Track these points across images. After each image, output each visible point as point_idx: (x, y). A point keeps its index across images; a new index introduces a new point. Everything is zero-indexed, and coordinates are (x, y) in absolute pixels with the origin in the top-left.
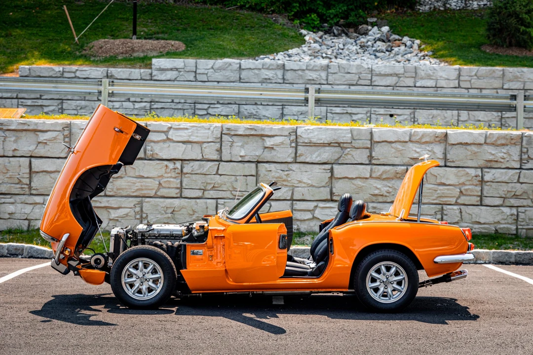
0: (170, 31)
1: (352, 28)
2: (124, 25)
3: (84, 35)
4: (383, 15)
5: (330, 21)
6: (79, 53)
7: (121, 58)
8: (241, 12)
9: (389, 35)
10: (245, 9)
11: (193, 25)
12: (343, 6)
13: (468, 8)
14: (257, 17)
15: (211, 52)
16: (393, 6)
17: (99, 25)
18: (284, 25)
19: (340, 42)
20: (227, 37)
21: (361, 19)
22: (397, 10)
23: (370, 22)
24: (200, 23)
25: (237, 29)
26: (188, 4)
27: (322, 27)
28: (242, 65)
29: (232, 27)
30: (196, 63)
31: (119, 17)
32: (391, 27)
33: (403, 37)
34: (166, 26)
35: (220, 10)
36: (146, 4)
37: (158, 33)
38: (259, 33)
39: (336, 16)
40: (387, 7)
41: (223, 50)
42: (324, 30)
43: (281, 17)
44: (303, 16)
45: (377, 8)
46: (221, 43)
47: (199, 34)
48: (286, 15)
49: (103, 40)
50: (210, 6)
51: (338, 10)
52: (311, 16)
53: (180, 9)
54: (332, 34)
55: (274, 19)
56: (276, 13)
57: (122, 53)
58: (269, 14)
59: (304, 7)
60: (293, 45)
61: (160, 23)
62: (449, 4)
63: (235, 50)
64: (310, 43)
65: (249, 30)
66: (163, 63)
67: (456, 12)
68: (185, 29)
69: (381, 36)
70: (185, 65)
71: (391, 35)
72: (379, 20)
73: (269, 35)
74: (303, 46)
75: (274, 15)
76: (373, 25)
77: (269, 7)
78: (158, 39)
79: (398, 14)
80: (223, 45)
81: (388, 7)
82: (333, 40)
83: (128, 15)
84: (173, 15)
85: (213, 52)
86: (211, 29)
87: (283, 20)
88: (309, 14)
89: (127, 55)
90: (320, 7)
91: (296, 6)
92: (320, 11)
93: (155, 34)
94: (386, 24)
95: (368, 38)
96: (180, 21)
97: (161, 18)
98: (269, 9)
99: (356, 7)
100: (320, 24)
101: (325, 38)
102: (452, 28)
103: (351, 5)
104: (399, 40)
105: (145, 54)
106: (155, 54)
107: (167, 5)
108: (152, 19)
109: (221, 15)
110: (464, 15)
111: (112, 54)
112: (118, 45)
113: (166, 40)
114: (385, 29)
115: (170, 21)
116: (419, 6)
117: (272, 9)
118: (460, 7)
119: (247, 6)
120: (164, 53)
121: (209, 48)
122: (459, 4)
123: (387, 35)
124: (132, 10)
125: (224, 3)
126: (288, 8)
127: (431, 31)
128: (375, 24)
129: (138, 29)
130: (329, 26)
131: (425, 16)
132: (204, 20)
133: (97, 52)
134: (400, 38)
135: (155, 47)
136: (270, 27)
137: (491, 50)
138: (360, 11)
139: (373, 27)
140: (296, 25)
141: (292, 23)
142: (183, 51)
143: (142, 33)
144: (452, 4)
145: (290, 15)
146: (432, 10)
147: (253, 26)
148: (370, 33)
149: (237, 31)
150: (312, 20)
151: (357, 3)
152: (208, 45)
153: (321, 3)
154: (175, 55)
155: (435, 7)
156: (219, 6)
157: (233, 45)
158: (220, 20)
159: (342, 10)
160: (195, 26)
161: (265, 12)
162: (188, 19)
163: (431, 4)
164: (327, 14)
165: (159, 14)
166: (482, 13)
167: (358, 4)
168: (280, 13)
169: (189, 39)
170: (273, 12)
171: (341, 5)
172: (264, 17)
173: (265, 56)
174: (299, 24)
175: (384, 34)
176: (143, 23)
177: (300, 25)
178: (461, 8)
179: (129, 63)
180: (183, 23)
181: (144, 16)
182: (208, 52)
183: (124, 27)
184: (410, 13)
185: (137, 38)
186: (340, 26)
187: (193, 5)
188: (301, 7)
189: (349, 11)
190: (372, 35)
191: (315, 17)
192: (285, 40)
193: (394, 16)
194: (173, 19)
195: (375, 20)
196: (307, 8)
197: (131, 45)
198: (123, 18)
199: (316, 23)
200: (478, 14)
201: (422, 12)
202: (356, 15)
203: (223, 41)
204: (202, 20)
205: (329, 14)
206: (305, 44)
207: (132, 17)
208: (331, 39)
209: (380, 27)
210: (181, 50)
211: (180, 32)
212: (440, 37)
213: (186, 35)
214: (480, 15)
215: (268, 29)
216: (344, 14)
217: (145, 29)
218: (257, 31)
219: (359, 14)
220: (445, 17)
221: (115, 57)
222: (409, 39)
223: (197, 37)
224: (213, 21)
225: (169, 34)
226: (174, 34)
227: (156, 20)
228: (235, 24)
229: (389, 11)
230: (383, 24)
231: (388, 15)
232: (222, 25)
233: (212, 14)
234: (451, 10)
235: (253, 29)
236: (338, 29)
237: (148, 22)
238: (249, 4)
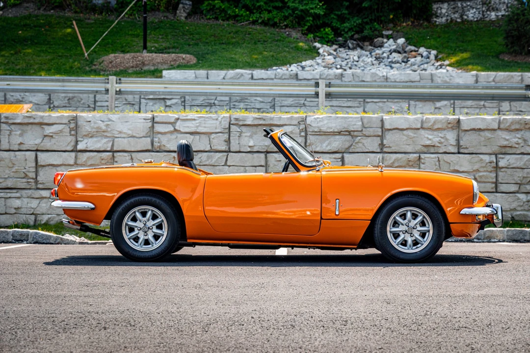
0: (181, 46)
1: (367, 42)
2: (135, 41)
3: (94, 51)
4: (399, 28)
5: (345, 35)
6: (89, 69)
7: (132, 71)
8: (254, 27)
9: (405, 46)
10: (258, 24)
11: (204, 40)
12: (358, 20)
13: (486, 19)
14: (269, 31)
15: (222, 64)
16: (409, 19)
17: (109, 42)
18: (297, 39)
19: (355, 54)
20: (240, 50)
21: (377, 33)
22: (413, 22)
23: (386, 35)
24: (212, 38)
25: (249, 43)
26: (200, 20)
27: (336, 41)
28: (254, 75)
29: (244, 42)
30: (207, 74)
31: (129, 33)
32: (407, 39)
33: (419, 48)
34: (177, 41)
35: (232, 26)
36: (157, 21)
37: (169, 48)
38: (272, 46)
39: (350, 29)
40: (402, 20)
41: (235, 63)
42: (339, 44)
43: (295, 31)
44: (317, 31)
45: (392, 21)
46: (233, 56)
47: (210, 49)
48: (300, 29)
49: (113, 55)
50: (222, 22)
51: (353, 23)
52: (324, 30)
53: (191, 26)
54: (347, 48)
55: (287, 33)
56: (290, 28)
57: (133, 67)
58: (282, 29)
59: (318, 22)
60: (306, 57)
61: (171, 39)
62: (466, 15)
63: (247, 62)
64: (324, 56)
65: (261, 44)
66: (174, 74)
67: (474, 23)
68: (197, 44)
69: (397, 47)
70: (196, 76)
71: (407, 47)
72: (395, 33)
73: (282, 48)
74: (317, 58)
75: (287, 30)
76: (388, 37)
77: (282, 22)
78: (169, 53)
79: (415, 26)
80: (235, 58)
81: (404, 20)
82: (348, 53)
83: (139, 31)
84: (184, 31)
85: (225, 64)
86: (223, 43)
87: (296, 34)
88: (322, 28)
89: (138, 69)
90: (334, 21)
91: (310, 20)
92: (334, 25)
93: (166, 49)
94: (402, 36)
95: (383, 49)
96: (191, 36)
97: (172, 34)
98: (282, 23)
99: (371, 20)
100: (334, 39)
101: (340, 51)
102: (469, 39)
103: (365, 18)
104: (415, 51)
105: (156, 67)
106: (166, 67)
107: (178, 22)
108: (163, 35)
109: (234, 30)
110: (482, 26)
111: (122, 68)
112: (128, 59)
113: (178, 53)
114: (401, 41)
115: (182, 37)
116: (436, 18)
117: (285, 23)
118: (477, 18)
119: (260, 21)
120: (175, 66)
121: (221, 61)
122: (477, 15)
123: (403, 47)
124: (142, 27)
125: (237, 19)
126: (302, 23)
127: (448, 42)
128: (391, 36)
129: (148, 44)
130: (344, 40)
131: (442, 28)
132: (216, 35)
133: (107, 67)
134: (416, 49)
135: (166, 61)
136: (283, 41)
137: (509, 58)
138: (375, 24)
139: (388, 40)
140: (310, 39)
141: (305, 38)
142: (194, 64)
143: (153, 49)
144: (469, 16)
145: (304, 29)
146: (449, 21)
147: (266, 40)
148: (386, 45)
149: (249, 45)
150: (326, 34)
151: (372, 16)
152: (220, 58)
153: (335, 17)
154: (186, 67)
155: (451, 19)
156: (231, 22)
157: (245, 58)
158: (232, 35)
159: (357, 24)
160: (207, 41)
161: (278, 27)
162: (200, 34)
163: (447, 16)
164: (341, 28)
165: (170, 31)
166: (501, 23)
167: (373, 18)
168: (293, 27)
169: (200, 53)
170: (286, 26)
171: (356, 18)
172: (277, 31)
173: (278, 68)
174: (312, 38)
175: (400, 46)
176: (155, 39)
177: (314, 39)
178: (479, 19)
179: (139, 76)
180: (194, 38)
181: (154, 32)
182: (220, 64)
183: (135, 43)
184: (426, 25)
185: (147, 53)
186: (355, 40)
187: (205, 21)
188: (315, 21)
189: (364, 25)
190: (387, 47)
191: (329, 31)
192: (299, 53)
193: (410, 29)
194: (184, 34)
195: (390, 32)
196: (321, 22)
197: (141, 59)
198: (134, 35)
199: (330, 37)
200: (496, 25)
201: (439, 24)
202: (371, 28)
203: (235, 54)
204: (214, 36)
205: (343, 28)
206: (319, 56)
207: (143, 34)
208: (346, 52)
209: (395, 40)
210: (192, 63)
211: (191, 46)
212: (457, 47)
213: (198, 50)
214: (498, 25)
215: (281, 42)
216: (359, 27)
217: (156, 45)
218: (269, 45)
219: (374, 27)
220: (462, 28)
221: (126, 71)
222: (425, 50)
223: (209, 51)
224: (225, 36)
225: (180, 49)
226: (185, 49)
227: (166, 36)
228: (248, 39)
229: (405, 24)
230: (399, 36)
231: (403, 28)
232: (234, 40)
233: (224, 29)
234: (468, 21)
235: (266, 43)
236: (353, 43)
237: (159, 38)
238: (262, 19)
